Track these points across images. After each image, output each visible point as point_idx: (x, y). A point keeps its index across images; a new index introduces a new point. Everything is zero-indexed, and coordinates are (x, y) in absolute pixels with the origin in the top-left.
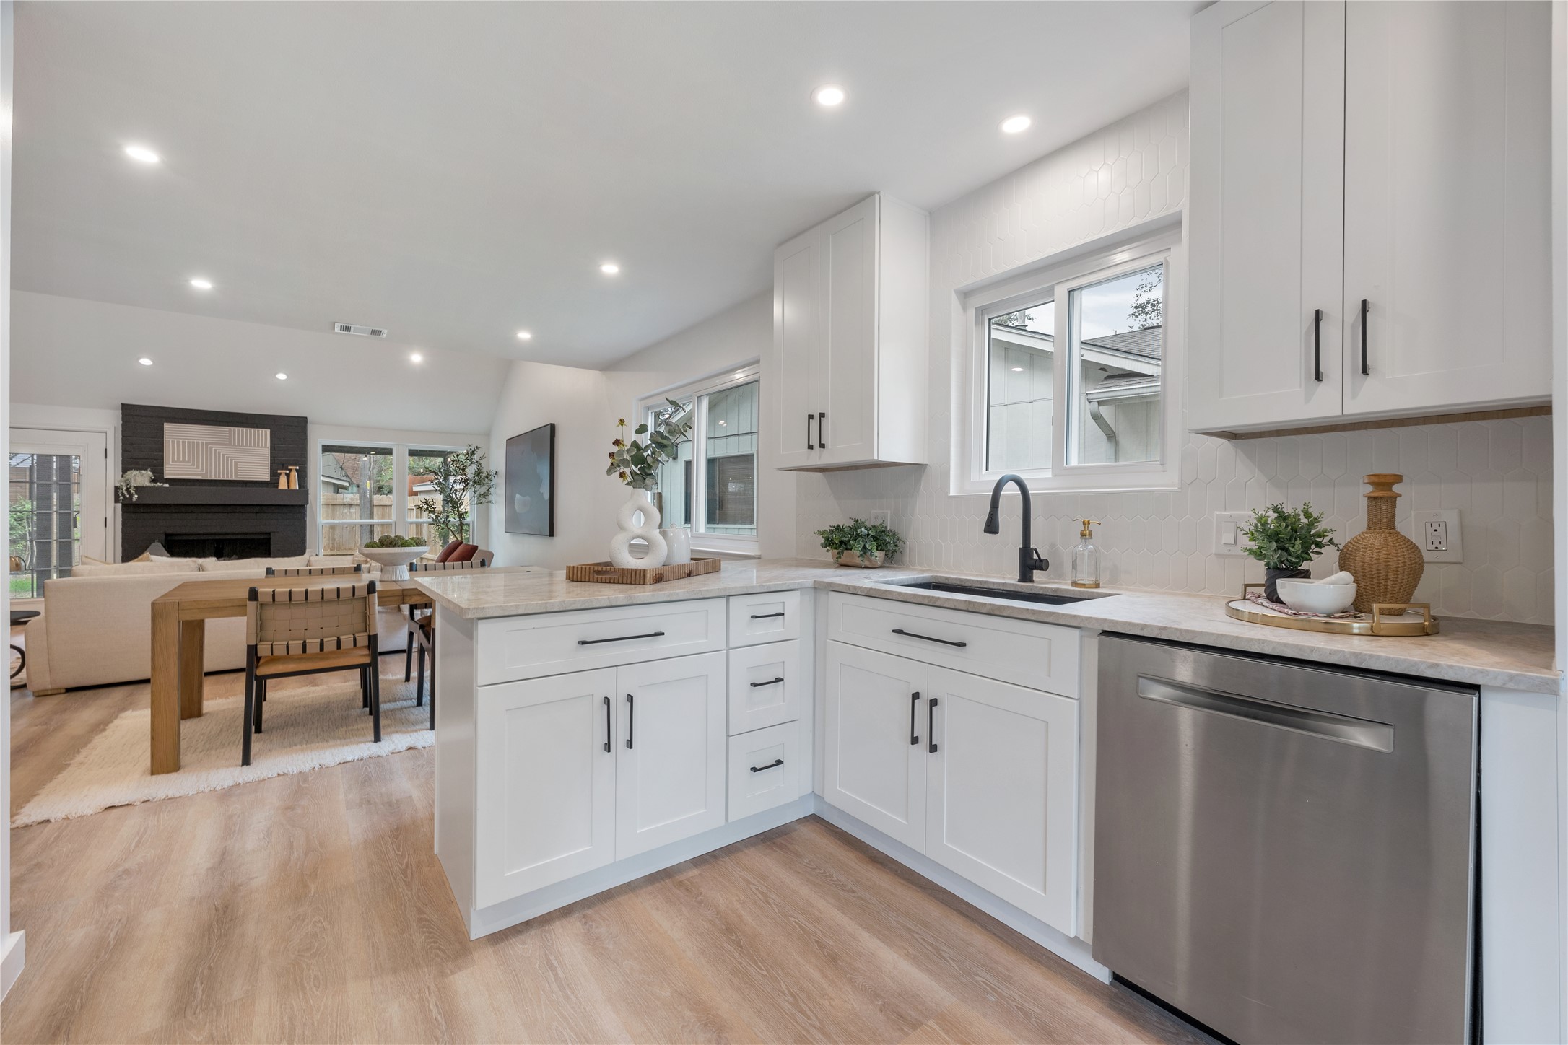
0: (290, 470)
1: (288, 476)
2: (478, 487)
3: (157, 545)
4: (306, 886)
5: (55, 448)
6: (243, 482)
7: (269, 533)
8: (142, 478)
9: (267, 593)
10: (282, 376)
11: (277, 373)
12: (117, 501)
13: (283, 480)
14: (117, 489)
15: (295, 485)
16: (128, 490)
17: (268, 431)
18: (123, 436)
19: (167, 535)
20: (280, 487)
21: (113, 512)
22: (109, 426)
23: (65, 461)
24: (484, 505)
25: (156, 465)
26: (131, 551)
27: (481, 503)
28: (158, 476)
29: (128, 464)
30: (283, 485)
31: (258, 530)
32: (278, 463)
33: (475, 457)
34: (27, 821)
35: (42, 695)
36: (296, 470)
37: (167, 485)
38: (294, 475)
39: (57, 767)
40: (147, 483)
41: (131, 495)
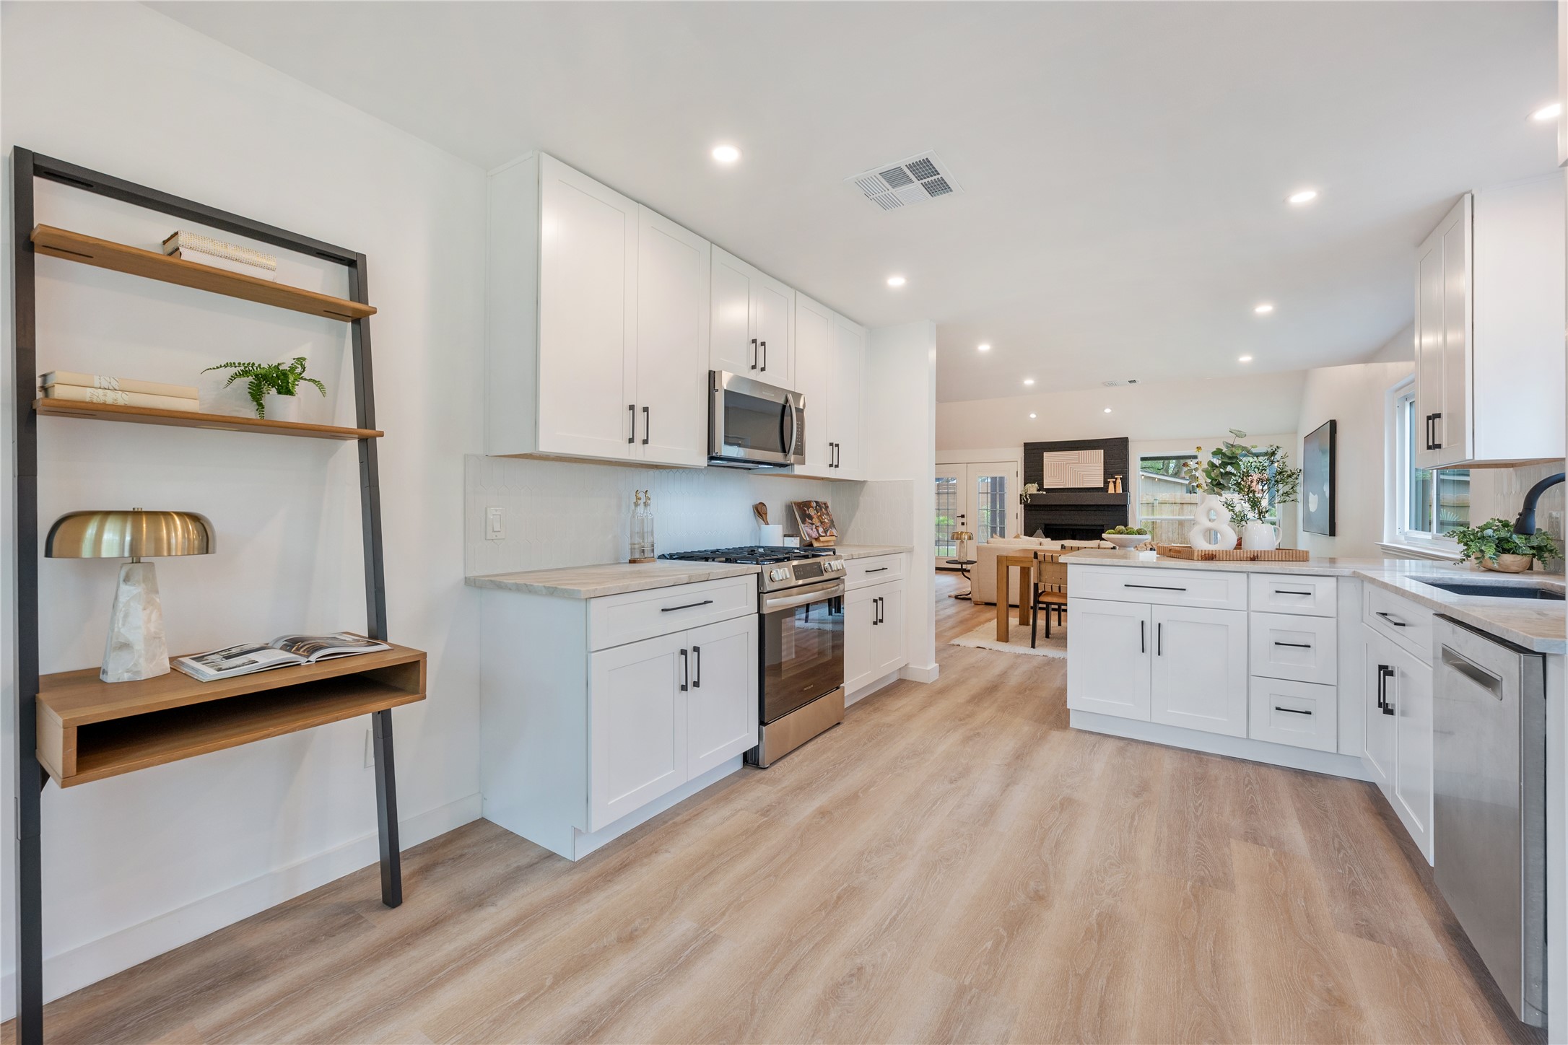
0: (1116, 479)
1: (1115, 483)
2: (1281, 486)
3: (1039, 531)
4: (1025, 691)
5: (998, 475)
6: (1087, 488)
7: (1103, 526)
8: (1033, 488)
9: (1041, 555)
10: (1108, 411)
11: (1104, 409)
12: (1021, 504)
13: (1111, 485)
14: (1021, 495)
15: (1120, 490)
16: (1026, 496)
17: (1102, 451)
18: (1025, 463)
19: (1046, 525)
20: (1109, 492)
21: (1019, 509)
22: (1018, 455)
23: (1002, 479)
24: (1289, 504)
25: (1040, 481)
26: (1029, 531)
27: (1285, 501)
28: (1041, 488)
29: (1027, 481)
30: (1111, 490)
31: (1096, 523)
32: (1108, 474)
33: (1278, 457)
34: (954, 643)
35: (977, 604)
36: (1121, 478)
37: (1045, 493)
38: (1119, 481)
39: (969, 630)
40: (1035, 492)
41: (1027, 499)
